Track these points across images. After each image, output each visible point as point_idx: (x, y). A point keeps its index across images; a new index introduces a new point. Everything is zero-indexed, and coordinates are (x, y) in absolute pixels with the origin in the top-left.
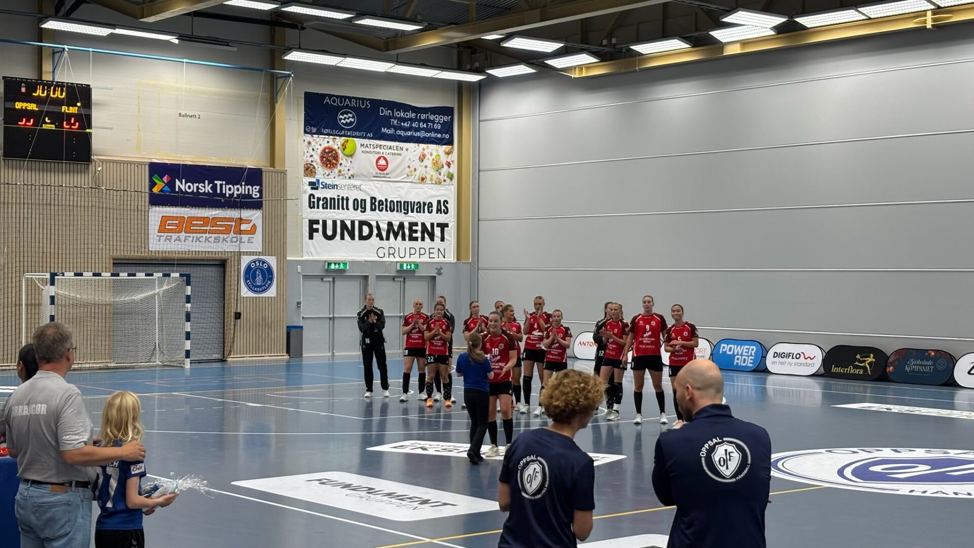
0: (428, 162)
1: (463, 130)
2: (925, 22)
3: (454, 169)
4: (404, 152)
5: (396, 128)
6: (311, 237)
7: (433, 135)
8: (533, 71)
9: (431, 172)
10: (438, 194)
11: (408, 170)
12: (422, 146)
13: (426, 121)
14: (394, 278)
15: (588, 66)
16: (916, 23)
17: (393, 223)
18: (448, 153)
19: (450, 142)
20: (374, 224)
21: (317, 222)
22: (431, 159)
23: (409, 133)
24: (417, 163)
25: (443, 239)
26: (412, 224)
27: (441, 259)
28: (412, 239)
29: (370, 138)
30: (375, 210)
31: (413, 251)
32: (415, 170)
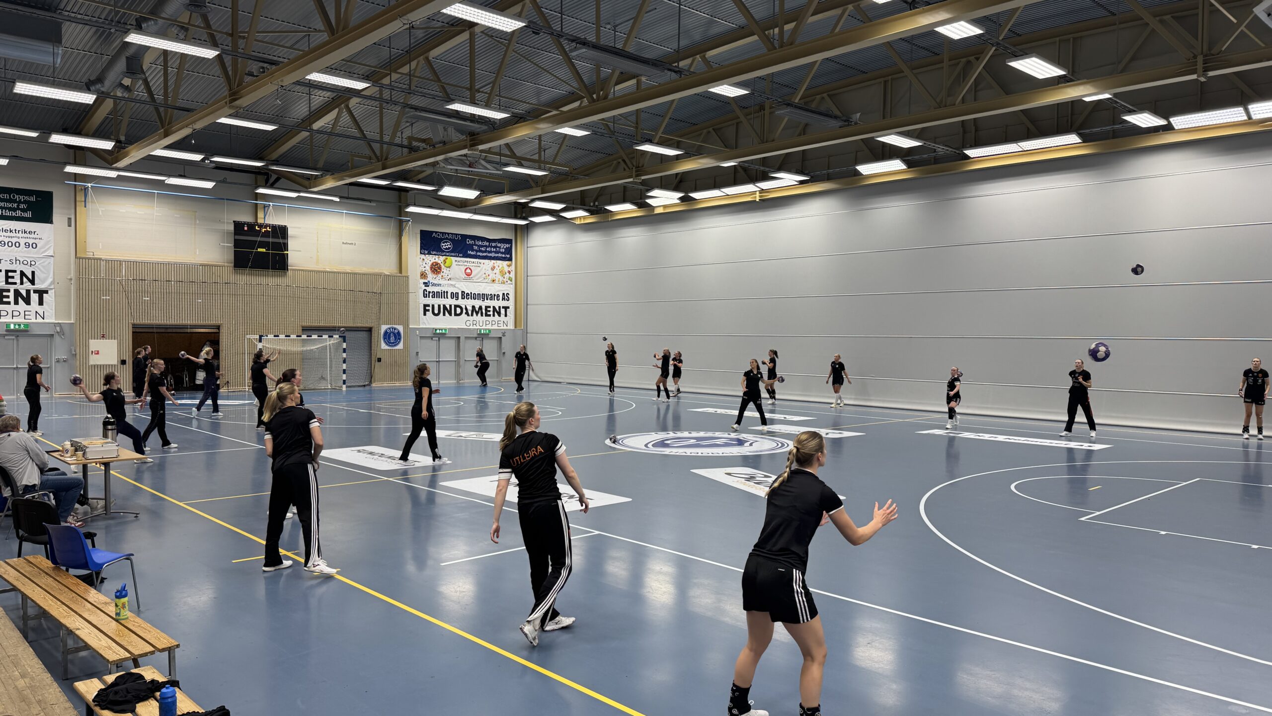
0: (497, 271)
1: (518, 252)
2: (756, 197)
3: (512, 275)
4: (482, 265)
5: (477, 251)
6: (425, 314)
7: (500, 255)
8: (555, 219)
9: (498, 277)
10: (503, 289)
11: (484, 275)
12: (493, 261)
13: (496, 247)
14: (476, 338)
15: (584, 217)
16: (752, 198)
17: (476, 306)
18: (509, 266)
19: (510, 259)
20: (464, 307)
21: (428, 306)
22: (498, 269)
23: (485, 254)
24: (490, 272)
25: (506, 315)
26: (487, 307)
27: (505, 327)
28: (487, 315)
29: (460, 257)
30: (464, 298)
31: (488, 323)
32: (489, 275)
